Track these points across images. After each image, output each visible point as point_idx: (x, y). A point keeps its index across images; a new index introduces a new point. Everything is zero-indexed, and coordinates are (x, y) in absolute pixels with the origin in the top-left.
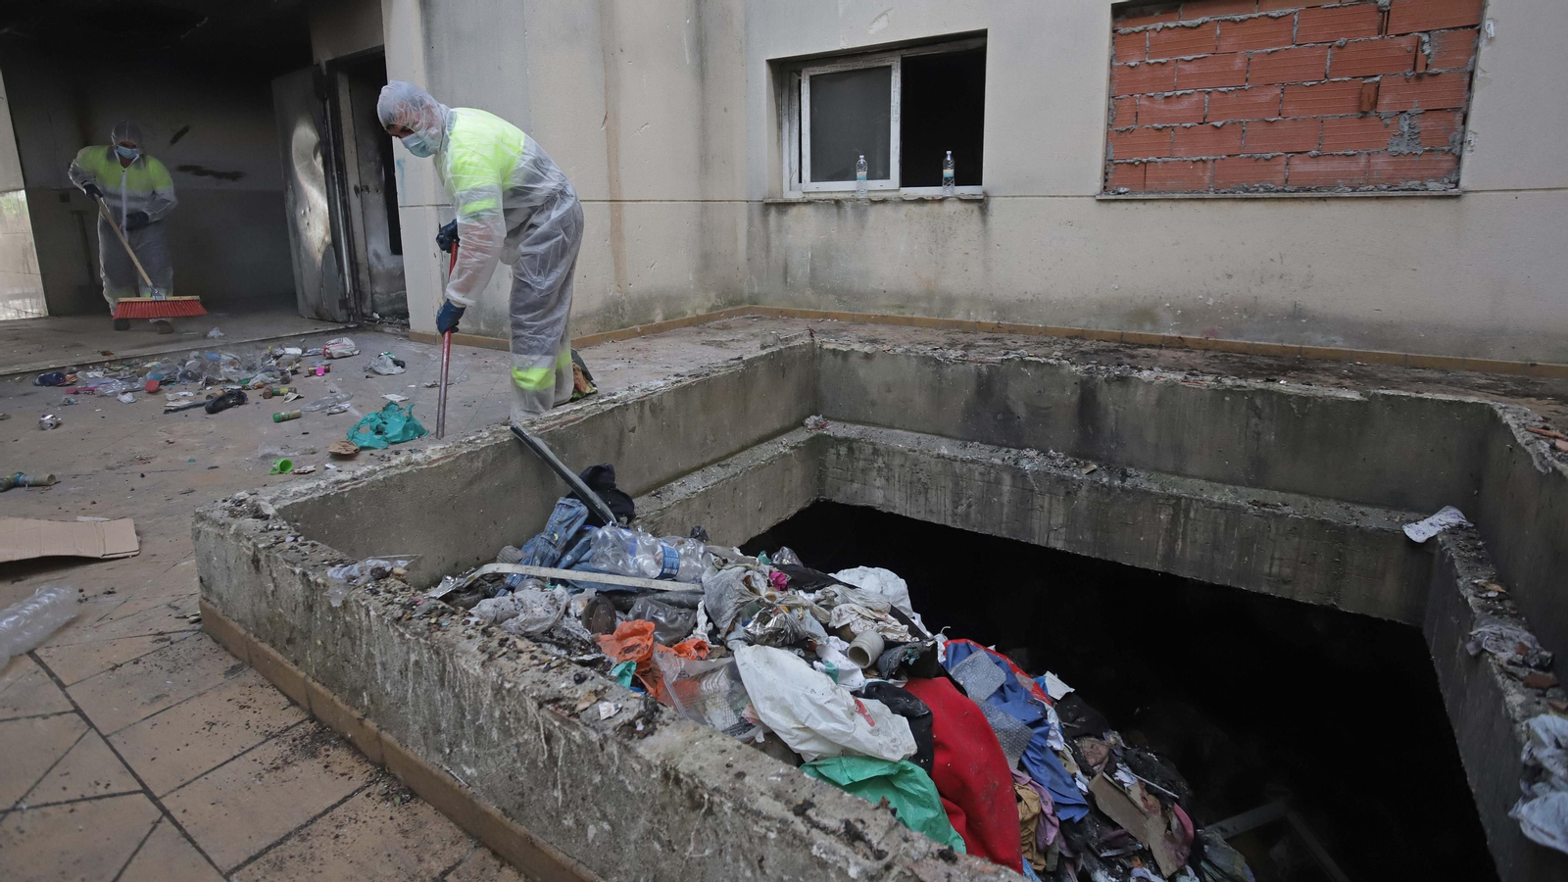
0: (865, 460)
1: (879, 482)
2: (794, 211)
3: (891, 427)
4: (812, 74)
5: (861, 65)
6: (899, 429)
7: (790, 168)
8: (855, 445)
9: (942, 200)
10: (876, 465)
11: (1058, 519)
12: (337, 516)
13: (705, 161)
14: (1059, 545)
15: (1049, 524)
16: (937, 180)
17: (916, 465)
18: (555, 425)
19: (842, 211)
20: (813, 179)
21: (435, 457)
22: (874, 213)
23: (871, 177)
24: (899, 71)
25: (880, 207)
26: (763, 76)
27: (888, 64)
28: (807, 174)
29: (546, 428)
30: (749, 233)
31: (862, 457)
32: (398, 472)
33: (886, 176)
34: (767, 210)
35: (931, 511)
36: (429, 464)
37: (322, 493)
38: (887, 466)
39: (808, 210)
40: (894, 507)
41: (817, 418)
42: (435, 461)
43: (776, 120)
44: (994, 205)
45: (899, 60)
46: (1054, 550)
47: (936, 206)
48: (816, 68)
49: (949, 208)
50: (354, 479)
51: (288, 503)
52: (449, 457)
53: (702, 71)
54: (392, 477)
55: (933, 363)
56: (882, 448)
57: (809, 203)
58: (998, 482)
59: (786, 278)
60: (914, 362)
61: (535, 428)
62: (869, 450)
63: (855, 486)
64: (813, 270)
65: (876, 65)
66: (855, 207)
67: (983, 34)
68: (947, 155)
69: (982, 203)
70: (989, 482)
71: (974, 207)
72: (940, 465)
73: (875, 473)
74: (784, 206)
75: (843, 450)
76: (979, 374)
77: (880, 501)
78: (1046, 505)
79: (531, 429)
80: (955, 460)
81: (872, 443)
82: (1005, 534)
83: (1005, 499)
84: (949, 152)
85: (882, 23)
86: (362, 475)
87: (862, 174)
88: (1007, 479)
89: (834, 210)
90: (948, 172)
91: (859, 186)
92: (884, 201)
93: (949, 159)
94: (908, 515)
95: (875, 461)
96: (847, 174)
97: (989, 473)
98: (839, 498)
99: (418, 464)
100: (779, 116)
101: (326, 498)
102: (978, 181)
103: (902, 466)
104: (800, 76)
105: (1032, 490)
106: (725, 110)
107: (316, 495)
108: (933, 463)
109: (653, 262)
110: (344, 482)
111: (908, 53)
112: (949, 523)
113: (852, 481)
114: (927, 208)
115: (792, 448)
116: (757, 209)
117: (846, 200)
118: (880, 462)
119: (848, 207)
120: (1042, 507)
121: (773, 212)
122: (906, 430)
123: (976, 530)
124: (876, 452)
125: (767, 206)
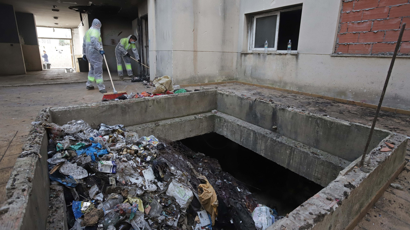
0: (223, 123)
1: (225, 129)
2: (248, 56)
3: (231, 115)
4: (257, 17)
5: (269, 15)
6: (233, 116)
7: (250, 44)
8: (221, 119)
9: (286, 54)
10: (225, 125)
11: (263, 148)
12: (69, 115)
13: (224, 42)
14: (263, 155)
15: (261, 148)
16: (286, 49)
17: (233, 126)
18: (127, 102)
19: (260, 56)
20: (255, 47)
21: (94, 106)
22: (268, 57)
23: (268, 47)
24: (279, 16)
25: (269, 55)
26: (243, 18)
27: (276, 14)
28: (253, 46)
29: (124, 103)
30: (237, 61)
31: (222, 122)
32: (84, 108)
33: (273, 47)
34: (242, 55)
35: (235, 139)
36: (92, 107)
37: (65, 109)
38: (227, 125)
39: (252, 56)
40: (228, 137)
41: (216, 110)
42: (93, 106)
43: (247, 30)
44: (300, 56)
45: (279, 13)
46: (261, 156)
47: (284, 56)
48: (258, 16)
49: (288, 56)
50: (73, 108)
51: (57, 110)
52: (97, 106)
53: (224, 17)
54: (82, 108)
55: (240, 99)
56: (226, 120)
57: (252, 54)
58: (250, 134)
59: (245, 74)
60: (236, 98)
61: (121, 102)
62: (224, 120)
63: (221, 129)
64: (251, 72)
65: (273, 15)
66: (263, 55)
67: (301, 5)
68: (289, 41)
69: (297, 56)
70: (248, 134)
71: (295, 57)
72: (238, 127)
73: (225, 127)
74: (246, 54)
75: (219, 120)
76: (250, 103)
77: (225, 135)
78: (260, 143)
79: (120, 103)
80: (241, 126)
81: (224, 119)
82: (250, 149)
83: (251, 139)
84: (290, 40)
85: (274, 3)
86: (75, 107)
87: (266, 46)
88: (252, 133)
89: (258, 56)
90: (289, 46)
91: (265, 49)
92: (270, 54)
93: (290, 42)
94: (231, 139)
95: (224, 124)
96: (263, 46)
97: (248, 131)
98: (217, 132)
99: (89, 106)
100: (248, 29)
101: (66, 111)
102: (296, 49)
103: (230, 126)
104: (254, 18)
105: (257, 138)
106: (232, 28)
107: (64, 110)
108: (236, 126)
109: (206, 67)
110: (70, 108)
111: (282, 11)
112: (239, 144)
113: (220, 128)
114: (282, 56)
115: (203, 117)
116: (239, 54)
117: (261, 53)
118: (226, 124)
119: (261, 55)
120: (259, 143)
121: (243, 56)
122: (234, 117)
123: (244, 146)
124: (225, 121)
125: (242, 54)
